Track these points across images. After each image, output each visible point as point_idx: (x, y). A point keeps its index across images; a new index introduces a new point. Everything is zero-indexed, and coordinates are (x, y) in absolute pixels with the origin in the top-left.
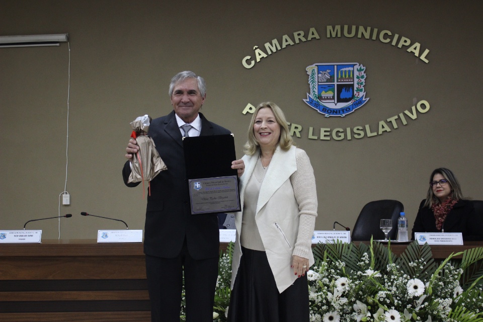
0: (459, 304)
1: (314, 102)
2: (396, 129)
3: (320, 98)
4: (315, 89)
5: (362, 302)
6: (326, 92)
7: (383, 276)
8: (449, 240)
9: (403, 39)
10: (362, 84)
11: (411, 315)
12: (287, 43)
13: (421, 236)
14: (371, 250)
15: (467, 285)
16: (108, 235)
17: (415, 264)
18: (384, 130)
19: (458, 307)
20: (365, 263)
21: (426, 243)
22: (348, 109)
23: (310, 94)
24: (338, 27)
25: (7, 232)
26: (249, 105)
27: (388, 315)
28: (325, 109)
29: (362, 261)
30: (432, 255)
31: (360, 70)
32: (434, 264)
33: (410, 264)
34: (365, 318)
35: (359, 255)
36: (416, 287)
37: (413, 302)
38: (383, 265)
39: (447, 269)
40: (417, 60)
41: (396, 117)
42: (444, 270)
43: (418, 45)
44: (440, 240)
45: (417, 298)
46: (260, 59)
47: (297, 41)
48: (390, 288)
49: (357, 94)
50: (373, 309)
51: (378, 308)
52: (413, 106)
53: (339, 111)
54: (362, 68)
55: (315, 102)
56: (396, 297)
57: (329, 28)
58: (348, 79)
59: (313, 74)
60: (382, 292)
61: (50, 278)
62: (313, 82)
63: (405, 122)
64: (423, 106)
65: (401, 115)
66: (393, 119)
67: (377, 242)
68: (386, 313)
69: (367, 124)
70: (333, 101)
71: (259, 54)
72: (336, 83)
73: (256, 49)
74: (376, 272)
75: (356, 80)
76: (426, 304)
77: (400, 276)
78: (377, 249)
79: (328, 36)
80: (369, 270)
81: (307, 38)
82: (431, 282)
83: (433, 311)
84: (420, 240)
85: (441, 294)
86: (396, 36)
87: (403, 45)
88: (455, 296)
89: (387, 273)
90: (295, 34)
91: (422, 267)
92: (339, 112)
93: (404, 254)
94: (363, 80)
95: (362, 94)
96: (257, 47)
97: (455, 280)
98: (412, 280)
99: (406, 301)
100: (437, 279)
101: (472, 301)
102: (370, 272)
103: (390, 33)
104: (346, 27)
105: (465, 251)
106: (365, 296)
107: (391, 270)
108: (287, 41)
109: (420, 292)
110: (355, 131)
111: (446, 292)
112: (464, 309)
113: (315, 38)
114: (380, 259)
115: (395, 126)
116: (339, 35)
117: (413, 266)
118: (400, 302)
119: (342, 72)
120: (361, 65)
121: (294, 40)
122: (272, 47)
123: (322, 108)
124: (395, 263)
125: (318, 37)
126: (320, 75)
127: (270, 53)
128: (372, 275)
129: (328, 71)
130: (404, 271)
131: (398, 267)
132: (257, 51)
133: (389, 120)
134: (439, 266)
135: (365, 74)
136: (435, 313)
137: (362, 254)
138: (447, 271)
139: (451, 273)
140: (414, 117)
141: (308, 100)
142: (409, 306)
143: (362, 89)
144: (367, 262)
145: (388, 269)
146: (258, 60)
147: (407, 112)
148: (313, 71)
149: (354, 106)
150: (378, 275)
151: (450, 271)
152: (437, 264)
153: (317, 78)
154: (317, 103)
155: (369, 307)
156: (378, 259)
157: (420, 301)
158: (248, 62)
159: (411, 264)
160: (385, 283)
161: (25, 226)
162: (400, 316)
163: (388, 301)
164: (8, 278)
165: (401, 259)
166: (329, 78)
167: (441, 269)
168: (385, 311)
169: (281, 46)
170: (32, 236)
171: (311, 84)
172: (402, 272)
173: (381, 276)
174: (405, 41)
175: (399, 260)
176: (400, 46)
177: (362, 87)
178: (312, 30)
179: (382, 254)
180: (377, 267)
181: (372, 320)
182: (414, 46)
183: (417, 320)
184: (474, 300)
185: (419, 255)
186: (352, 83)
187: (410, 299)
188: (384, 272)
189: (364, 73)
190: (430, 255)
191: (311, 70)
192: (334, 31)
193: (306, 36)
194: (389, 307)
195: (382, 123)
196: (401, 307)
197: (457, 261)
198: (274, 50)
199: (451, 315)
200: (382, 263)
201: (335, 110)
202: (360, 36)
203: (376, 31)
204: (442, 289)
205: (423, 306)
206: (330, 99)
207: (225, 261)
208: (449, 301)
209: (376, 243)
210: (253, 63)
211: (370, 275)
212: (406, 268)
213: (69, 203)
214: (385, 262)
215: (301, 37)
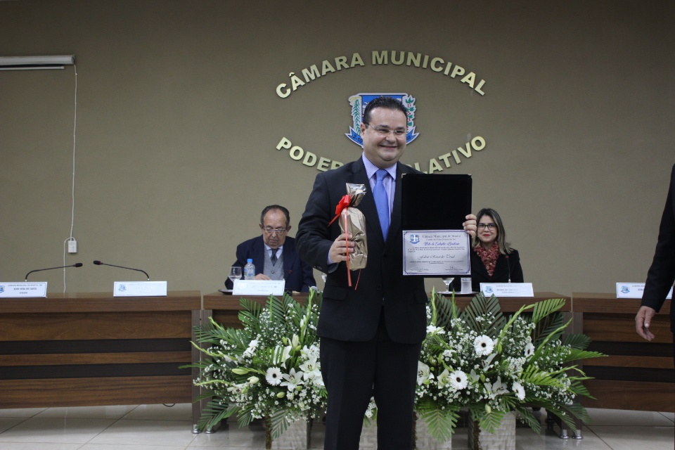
0: (532, 363)
1: (357, 137)
2: (449, 168)
4: (358, 123)
5: (424, 362)
7: (447, 333)
9: (457, 68)
10: (411, 117)
11: (478, 377)
12: (328, 70)
13: (487, 288)
14: (433, 303)
15: (538, 341)
16: (127, 287)
17: (483, 319)
18: (435, 169)
19: (530, 366)
21: (493, 295)
23: (353, 127)
24: (385, 53)
25: (5, 285)
26: (284, 140)
27: (453, 377)
30: (500, 308)
31: (410, 102)
32: (503, 318)
33: (476, 318)
34: (428, 380)
36: (484, 345)
37: (481, 362)
38: (445, 320)
39: (518, 323)
40: (472, 92)
41: (449, 155)
42: (514, 325)
43: (473, 75)
44: (508, 291)
45: (485, 357)
46: (297, 87)
47: (339, 68)
48: (456, 346)
50: (437, 369)
51: (443, 369)
52: (467, 142)
54: (412, 99)
55: (359, 137)
56: (462, 356)
57: (375, 53)
59: (357, 105)
60: (448, 351)
61: (58, 338)
62: (356, 114)
63: (458, 161)
64: (478, 143)
65: (454, 153)
66: (445, 157)
67: (439, 295)
68: (451, 374)
69: (416, 162)
71: (296, 82)
73: (292, 75)
74: (439, 328)
76: (497, 363)
77: (465, 333)
78: (438, 302)
79: (374, 62)
80: (431, 326)
81: (350, 65)
82: (500, 339)
83: (504, 371)
84: (486, 291)
85: (512, 351)
86: (449, 65)
87: (457, 75)
88: (526, 354)
89: (451, 329)
90: (337, 60)
91: (490, 322)
93: (468, 307)
94: (413, 113)
95: (411, 128)
96: (293, 73)
97: (526, 335)
98: (480, 337)
99: (473, 360)
100: (507, 335)
101: (545, 360)
102: (432, 329)
103: (442, 61)
104: (394, 53)
105: (537, 304)
106: (428, 355)
107: (456, 326)
108: (327, 67)
109: (488, 350)
111: (517, 350)
112: (537, 367)
113: (359, 64)
114: (443, 311)
115: (448, 165)
116: (386, 62)
118: (467, 362)
120: (411, 96)
121: (335, 67)
122: (310, 73)
124: (459, 317)
125: (362, 64)
126: (365, 107)
127: (308, 80)
128: (436, 332)
130: (470, 327)
132: (294, 78)
133: (440, 158)
134: (508, 321)
135: (414, 106)
136: (507, 374)
138: (518, 326)
140: (468, 154)
141: (351, 134)
142: (477, 366)
143: (411, 123)
145: (453, 325)
146: (295, 88)
147: (460, 149)
148: (356, 102)
150: (441, 331)
151: (522, 326)
152: (506, 318)
153: (360, 109)
155: (433, 369)
156: (439, 313)
157: (488, 361)
158: (283, 90)
159: (479, 319)
160: (449, 340)
161: (27, 277)
162: (466, 378)
163: (454, 361)
164: (7, 339)
165: (466, 314)
167: (511, 325)
168: (450, 372)
169: (321, 73)
170: (36, 289)
171: (354, 116)
172: (468, 327)
173: (444, 332)
174: (459, 71)
175: (463, 314)
176: (453, 75)
177: (411, 121)
178: (356, 55)
179: (445, 307)
180: (440, 322)
181: (436, 383)
182: (468, 76)
183: (486, 382)
184: (548, 358)
185: (485, 308)
187: (477, 359)
188: (448, 328)
189: (414, 104)
190: (498, 308)
191: (355, 100)
192: (380, 57)
193: (349, 62)
194: (455, 367)
195: (433, 161)
196: (467, 368)
197: (527, 315)
198: (313, 77)
199: (523, 375)
200: (445, 318)
202: (409, 63)
203: (427, 58)
204: (513, 345)
205: (492, 366)
207: (265, 317)
208: (522, 360)
210: (289, 91)
211: (433, 332)
212: (472, 322)
213: (75, 251)
214: (449, 317)
215: (343, 63)
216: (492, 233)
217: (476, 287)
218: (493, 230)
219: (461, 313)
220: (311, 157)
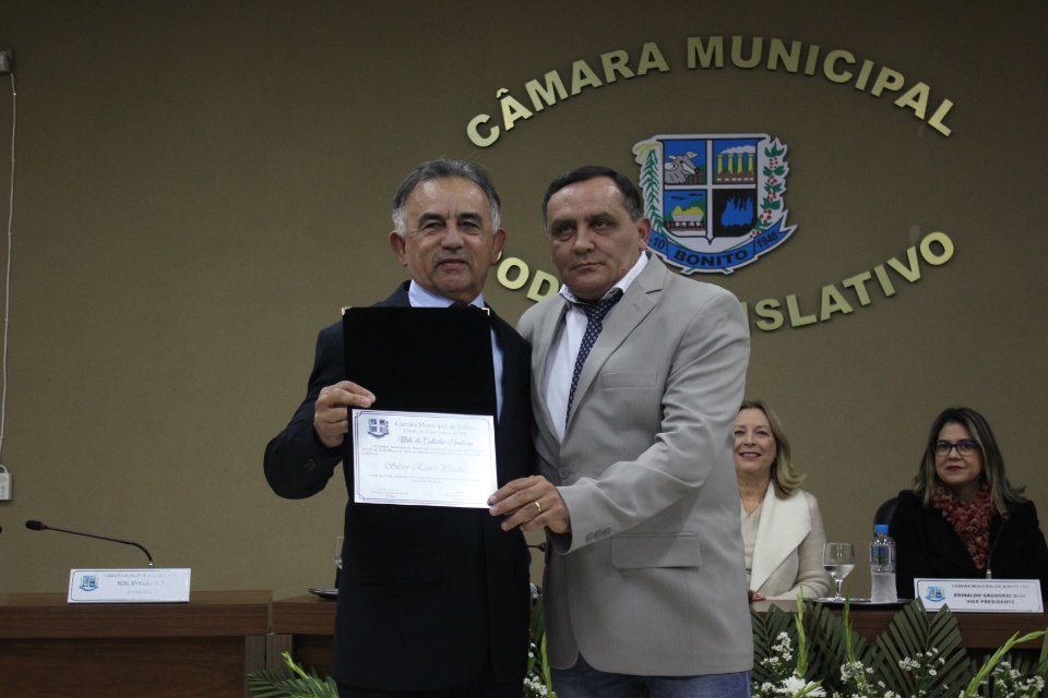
2: (867, 306)
3: (669, 224)
4: (655, 203)
6: (684, 209)
7: (830, 696)
8: (1005, 598)
9: (886, 72)
10: (777, 188)
12: (585, 82)
13: (932, 590)
14: (799, 626)
16: (99, 583)
17: (916, 664)
18: (835, 308)
20: (782, 660)
21: (945, 606)
22: (741, 255)
24: (716, 42)
28: (683, 256)
29: (775, 653)
30: (960, 640)
31: (773, 153)
32: (967, 662)
33: (901, 662)
35: (767, 639)
38: (829, 667)
39: (1001, 676)
40: (920, 128)
41: (867, 276)
42: (992, 680)
43: (923, 89)
44: (983, 598)
46: (515, 122)
47: (611, 78)
49: (766, 215)
52: (910, 246)
53: (719, 259)
54: (779, 147)
55: (657, 236)
57: (694, 43)
58: (742, 175)
59: (651, 163)
62: (651, 182)
63: (889, 289)
64: (937, 247)
65: (880, 271)
66: (858, 281)
67: (815, 604)
69: (790, 294)
70: (703, 233)
71: (512, 111)
72: (710, 187)
73: (504, 95)
74: (811, 683)
75: (762, 179)
78: (814, 621)
79: (692, 64)
80: (793, 679)
81: (635, 71)
84: (928, 598)
86: (868, 66)
87: (885, 90)
89: (840, 687)
90: (606, 59)
91: (933, 672)
92: (719, 262)
93: (885, 635)
94: (781, 179)
95: (777, 215)
96: (505, 91)
102: (794, 684)
103: (850, 59)
104: (737, 42)
107: (852, 679)
108: (583, 75)
110: (760, 310)
113: (657, 69)
114: (823, 645)
115: (865, 299)
116: (719, 62)
117: (909, 668)
119: (725, 158)
120: (777, 140)
121: (601, 75)
122: (547, 91)
123: (673, 253)
124: (861, 659)
125: (664, 67)
126: (669, 166)
127: (539, 106)
128: (802, 692)
129: (691, 155)
130: (886, 682)
131: (869, 670)
132: (507, 102)
133: (847, 283)
134: (979, 667)
135: (786, 164)
137: (776, 635)
138: (1001, 682)
139: (1010, 689)
140: (913, 275)
143: (778, 202)
144: (788, 657)
145: (844, 676)
146: (509, 125)
147: (895, 263)
148: (650, 155)
149: (757, 246)
150: (817, 691)
151: (1010, 683)
152: (974, 662)
153: (660, 173)
154: (661, 238)
156: (817, 648)
158: (483, 130)
159: (906, 663)
165: (879, 650)
166: (693, 172)
167: (984, 678)
169: (568, 87)
171: (645, 187)
172: (881, 683)
174: (891, 79)
175: (873, 652)
176: (877, 91)
177: (778, 198)
178: (650, 47)
179: (828, 636)
180: (814, 670)
182: (912, 92)
185: (925, 638)
186: (753, 186)
188: (832, 683)
189: (784, 160)
190: (955, 638)
191: (647, 152)
192: (705, 52)
193: (633, 64)
195: (829, 290)
197: (1026, 657)
198: (551, 100)
200: (827, 660)
201: (709, 257)
202: (772, 64)
203: (814, 51)
206: (695, 228)
209: (811, 606)
210: (495, 132)
211: (795, 692)
212: (892, 672)
213: (7, 497)
214: (837, 658)
215: (620, 66)
216: (968, 465)
217: (905, 590)
218: (970, 456)
219: (866, 649)
220: (545, 283)
